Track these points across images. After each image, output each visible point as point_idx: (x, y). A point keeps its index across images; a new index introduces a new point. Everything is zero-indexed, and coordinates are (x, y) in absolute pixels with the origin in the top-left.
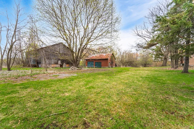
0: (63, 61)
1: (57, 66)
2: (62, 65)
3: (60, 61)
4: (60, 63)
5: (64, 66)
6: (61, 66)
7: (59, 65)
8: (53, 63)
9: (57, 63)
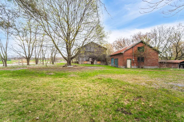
0: (94, 58)
1: (88, 62)
2: (93, 61)
3: (91, 59)
4: (91, 60)
5: (94, 63)
6: (92, 63)
7: (90, 62)
8: (85, 60)
9: (88, 61)
